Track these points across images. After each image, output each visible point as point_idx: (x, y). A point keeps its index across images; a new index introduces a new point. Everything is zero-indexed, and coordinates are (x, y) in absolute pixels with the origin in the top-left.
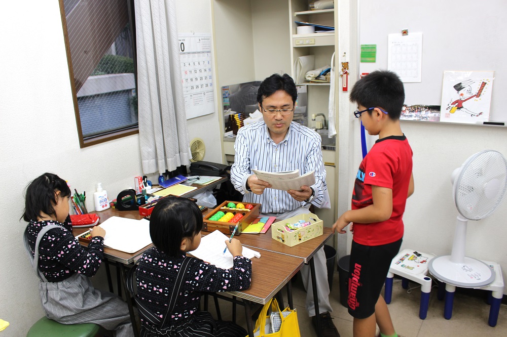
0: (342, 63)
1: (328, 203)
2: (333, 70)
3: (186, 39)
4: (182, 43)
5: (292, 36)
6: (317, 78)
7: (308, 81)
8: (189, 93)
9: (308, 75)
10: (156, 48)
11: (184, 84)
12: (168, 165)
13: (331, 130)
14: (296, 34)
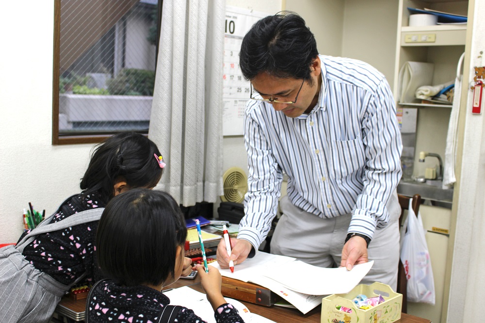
0: (476, 68)
1: (430, 293)
2: (460, 80)
3: (239, 17)
4: (231, 22)
5: (401, 28)
6: (435, 97)
7: (420, 101)
8: (232, 96)
9: (419, 92)
10: (190, 16)
11: (227, 82)
12: (184, 196)
13: (448, 175)
14: (408, 25)
